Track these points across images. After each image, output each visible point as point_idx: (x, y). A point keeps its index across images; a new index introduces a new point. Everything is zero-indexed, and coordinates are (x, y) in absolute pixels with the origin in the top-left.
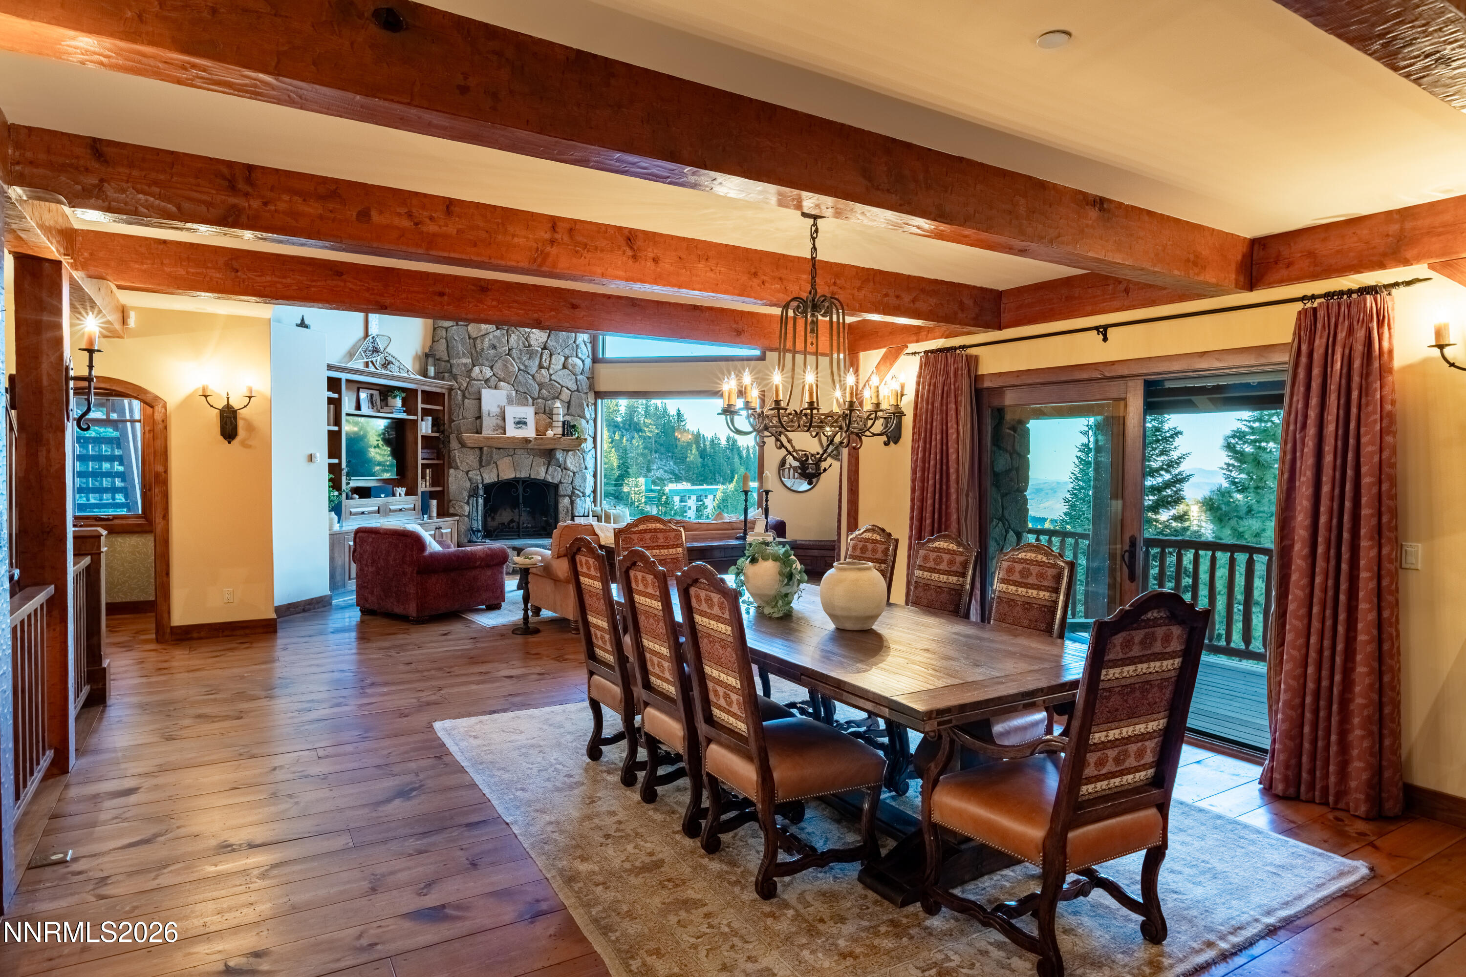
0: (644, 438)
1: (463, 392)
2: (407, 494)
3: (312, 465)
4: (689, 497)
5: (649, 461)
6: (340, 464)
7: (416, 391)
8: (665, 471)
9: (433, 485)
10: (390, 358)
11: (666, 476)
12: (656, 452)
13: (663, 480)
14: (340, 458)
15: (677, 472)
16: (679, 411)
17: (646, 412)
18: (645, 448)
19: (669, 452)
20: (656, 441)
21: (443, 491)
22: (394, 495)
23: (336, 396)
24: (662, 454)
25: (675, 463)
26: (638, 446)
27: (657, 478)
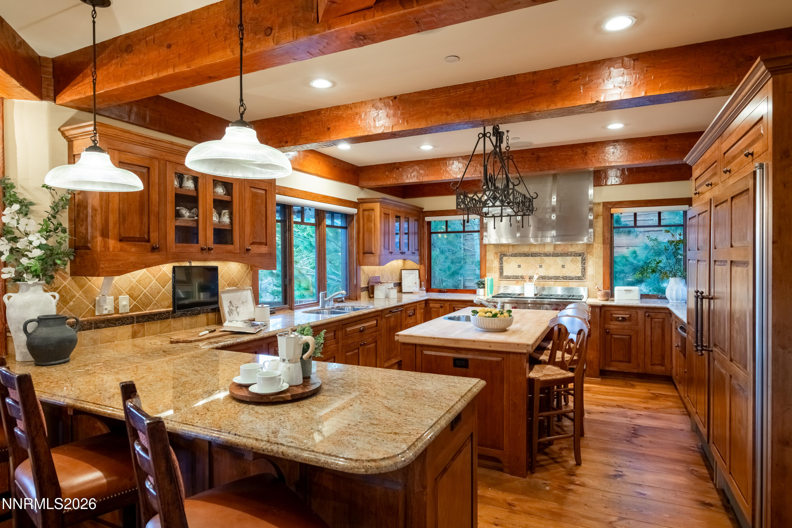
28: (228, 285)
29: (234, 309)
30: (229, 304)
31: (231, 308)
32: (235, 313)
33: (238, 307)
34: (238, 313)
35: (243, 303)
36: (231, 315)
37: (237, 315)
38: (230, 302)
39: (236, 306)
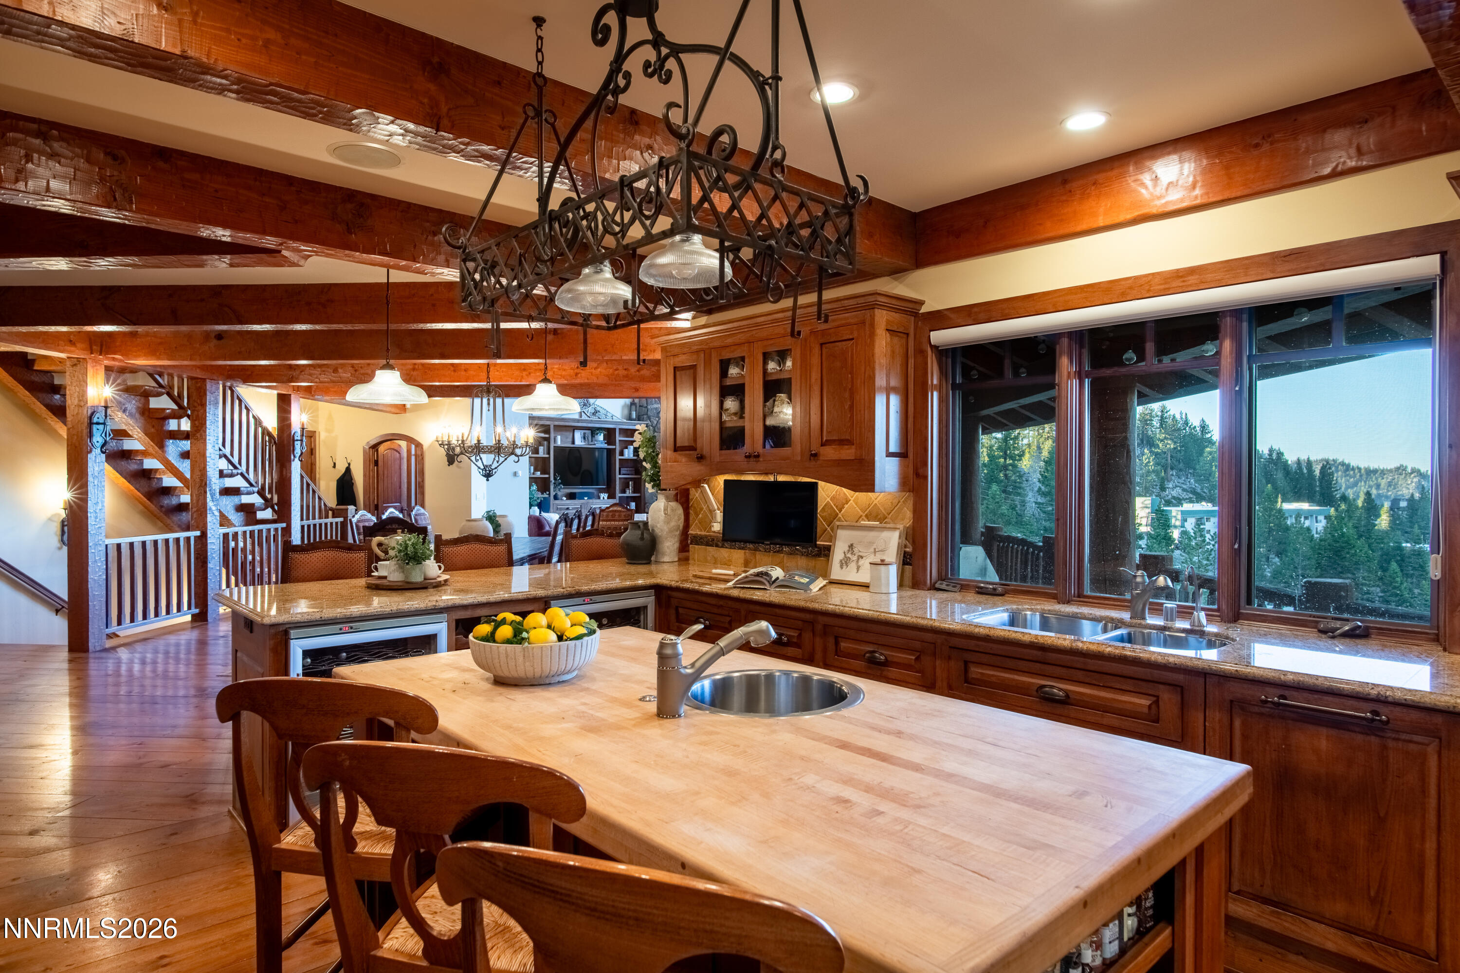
0: (1157, 454)
1: (654, 428)
2: (608, 498)
3: (516, 479)
4: (1208, 520)
5: (1163, 478)
6: (549, 478)
7: (614, 429)
8: (1184, 490)
9: (634, 492)
10: (598, 409)
11: (1184, 495)
12: (1172, 469)
13: (1179, 499)
14: (549, 474)
15: (1199, 490)
16: (1203, 421)
17: (1161, 425)
18: (1157, 464)
19: (1190, 468)
20: (1172, 456)
21: (640, 497)
22: (599, 498)
23: (547, 436)
24: (1181, 470)
25: (1196, 481)
26: (1149, 462)
27: (1174, 498)
28: (867, 516)
29: (855, 558)
30: (847, 548)
31: (849, 555)
32: (853, 566)
33: (862, 557)
34: (858, 568)
35: (875, 552)
36: (845, 567)
37: (855, 570)
38: (851, 546)
39: (861, 554)
